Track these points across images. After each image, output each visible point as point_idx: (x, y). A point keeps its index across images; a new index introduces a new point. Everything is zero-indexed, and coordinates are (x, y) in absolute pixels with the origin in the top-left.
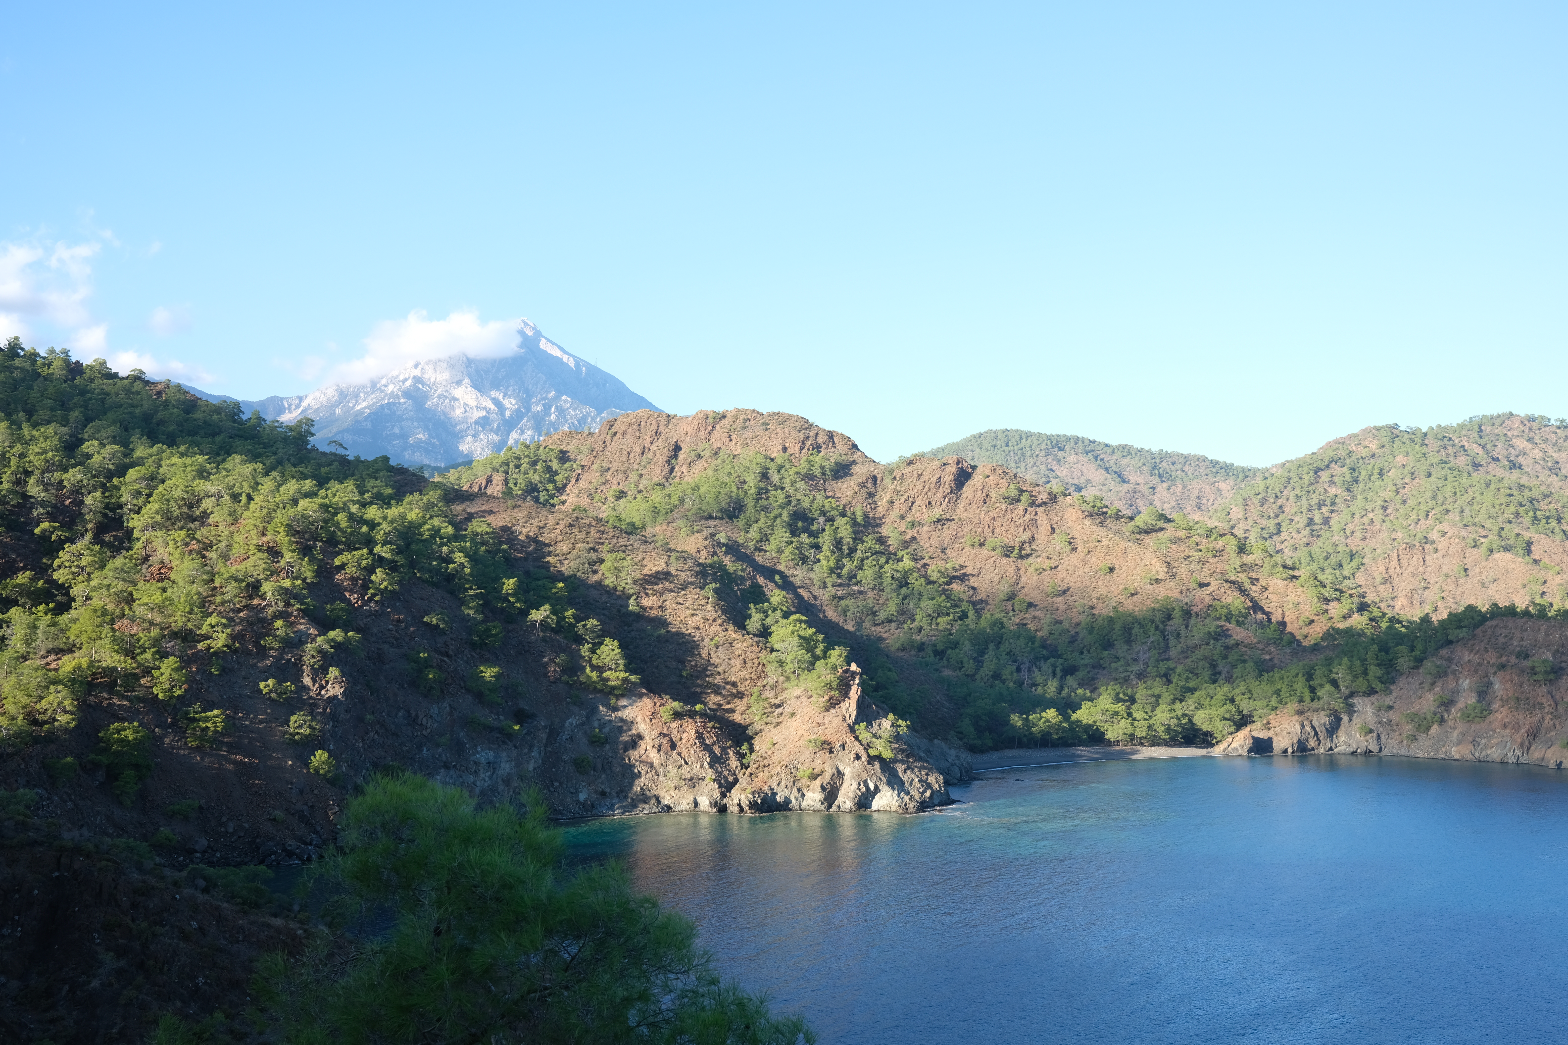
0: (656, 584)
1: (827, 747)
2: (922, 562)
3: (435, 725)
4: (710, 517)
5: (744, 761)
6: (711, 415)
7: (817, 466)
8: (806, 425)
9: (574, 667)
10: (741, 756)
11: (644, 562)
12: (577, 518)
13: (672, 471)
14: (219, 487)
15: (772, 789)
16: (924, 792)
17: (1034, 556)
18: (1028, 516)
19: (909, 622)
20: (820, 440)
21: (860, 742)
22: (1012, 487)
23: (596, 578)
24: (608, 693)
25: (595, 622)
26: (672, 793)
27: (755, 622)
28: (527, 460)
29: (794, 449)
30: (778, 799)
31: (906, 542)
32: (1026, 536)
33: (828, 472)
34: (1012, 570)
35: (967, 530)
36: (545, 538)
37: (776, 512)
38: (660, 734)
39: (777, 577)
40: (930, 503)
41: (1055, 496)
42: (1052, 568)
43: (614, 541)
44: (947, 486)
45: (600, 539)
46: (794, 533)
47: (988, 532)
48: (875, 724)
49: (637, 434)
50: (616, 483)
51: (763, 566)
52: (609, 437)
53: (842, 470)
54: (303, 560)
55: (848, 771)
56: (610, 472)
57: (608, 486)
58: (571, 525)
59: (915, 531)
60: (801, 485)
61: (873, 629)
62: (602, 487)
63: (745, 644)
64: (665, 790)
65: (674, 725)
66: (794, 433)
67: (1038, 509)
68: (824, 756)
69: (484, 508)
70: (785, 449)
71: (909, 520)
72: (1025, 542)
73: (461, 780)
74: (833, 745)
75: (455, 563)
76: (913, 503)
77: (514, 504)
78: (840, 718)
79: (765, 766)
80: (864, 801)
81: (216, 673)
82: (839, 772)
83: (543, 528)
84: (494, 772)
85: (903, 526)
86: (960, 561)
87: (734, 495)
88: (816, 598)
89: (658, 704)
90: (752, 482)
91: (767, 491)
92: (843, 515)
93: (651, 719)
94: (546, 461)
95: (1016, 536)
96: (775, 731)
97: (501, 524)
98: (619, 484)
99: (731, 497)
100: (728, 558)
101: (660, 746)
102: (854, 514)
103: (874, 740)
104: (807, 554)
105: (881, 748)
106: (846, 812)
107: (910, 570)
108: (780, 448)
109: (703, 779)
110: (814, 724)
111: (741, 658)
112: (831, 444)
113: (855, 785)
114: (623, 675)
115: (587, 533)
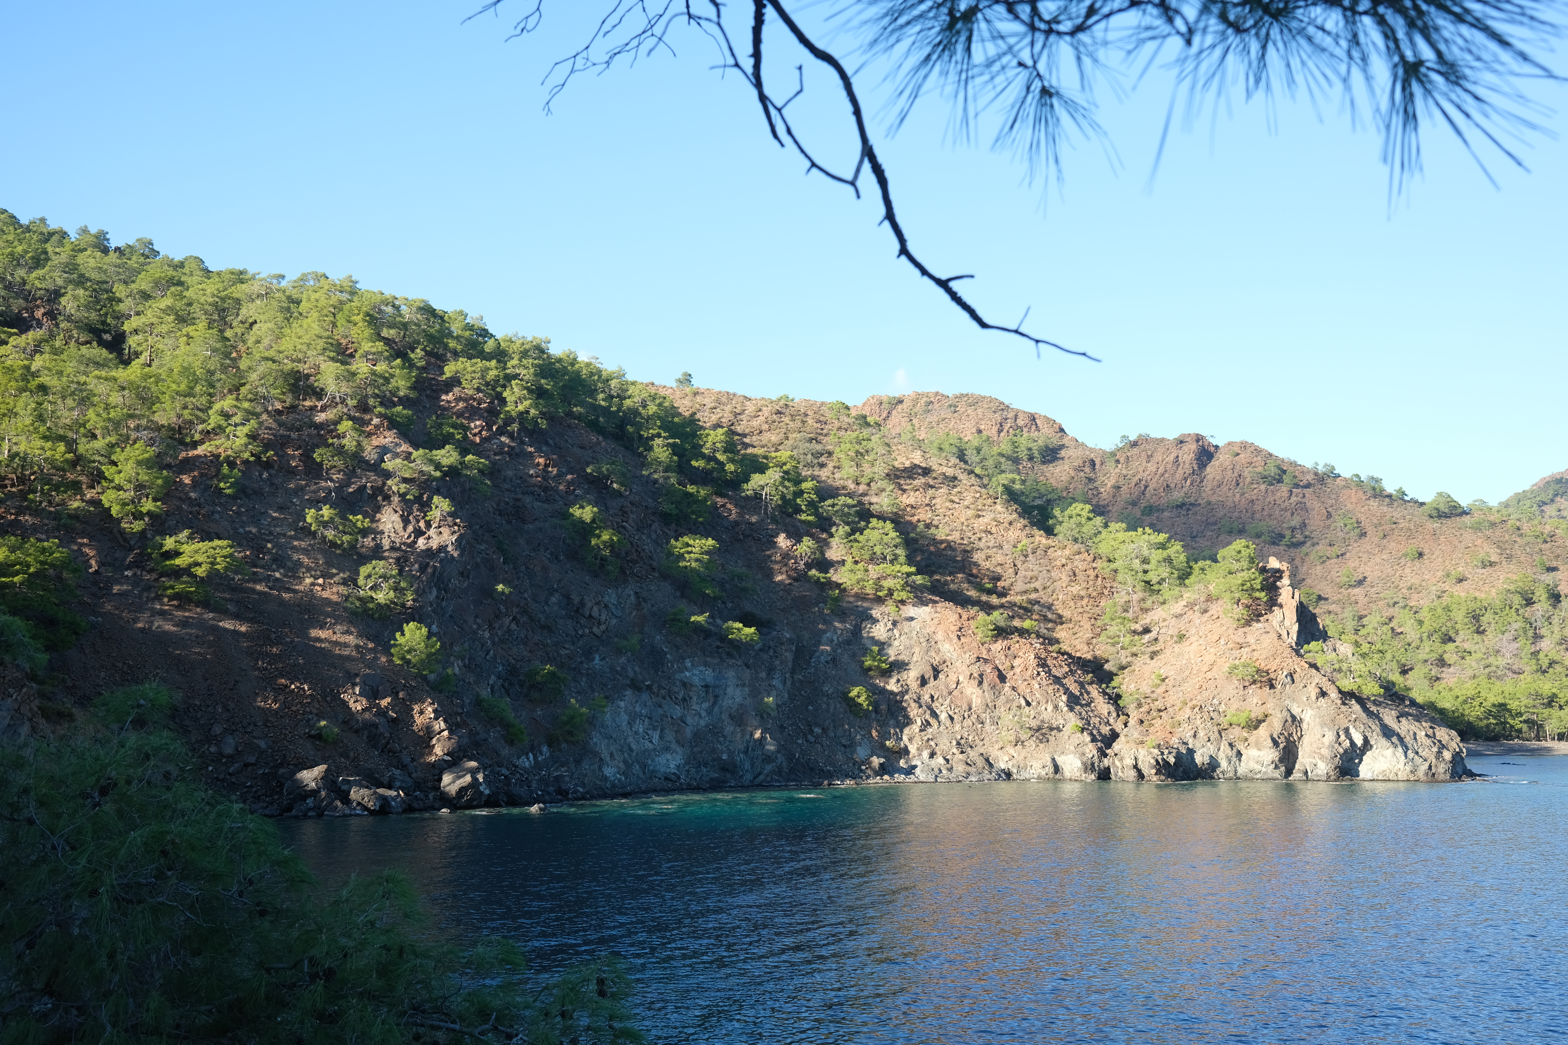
0: (914, 479)
1: (1261, 677)
3: (614, 621)
6: (885, 400)
7: (1021, 448)
8: (1001, 407)
10: (1111, 698)
11: (891, 456)
15: (1185, 743)
16: (1439, 754)
17: (1308, 544)
18: (1294, 499)
20: (1020, 422)
21: (1318, 670)
22: (1270, 465)
23: (825, 472)
26: (1012, 751)
29: (991, 431)
32: (1295, 522)
33: (1036, 454)
35: (1219, 515)
38: (978, 659)
41: (1323, 477)
42: (1337, 556)
44: (1187, 466)
45: (822, 429)
53: (1051, 454)
54: (393, 361)
55: (1308, 716)
58: (779, 413)
59: (1154, 518)
63: (1066, 552)
64: (997, 747)
65: (999, 645)
66: (990, 415)
67: (1306, 491)
68: (1261, 692)
71: (1143, 505)
72: (1295, 528)
73: (660, 711)
74: (1272, 676)
78: (1272, 636)
79: (1160, 711)
80: (1347, 763)
82: (1294, 718)
84: (715, 703)
89: (963, 617)
93: (959, 637)
95: (1283, 522)
96: (1154, 663)
101: (981, 676)
105: (1360, 680)
106: (1317, 780)
108: (974, 430)
109: (1061, 729)
110: (1230, 645)
112: (1034, 427)
113: (1330, 736)
114: (904, 571)
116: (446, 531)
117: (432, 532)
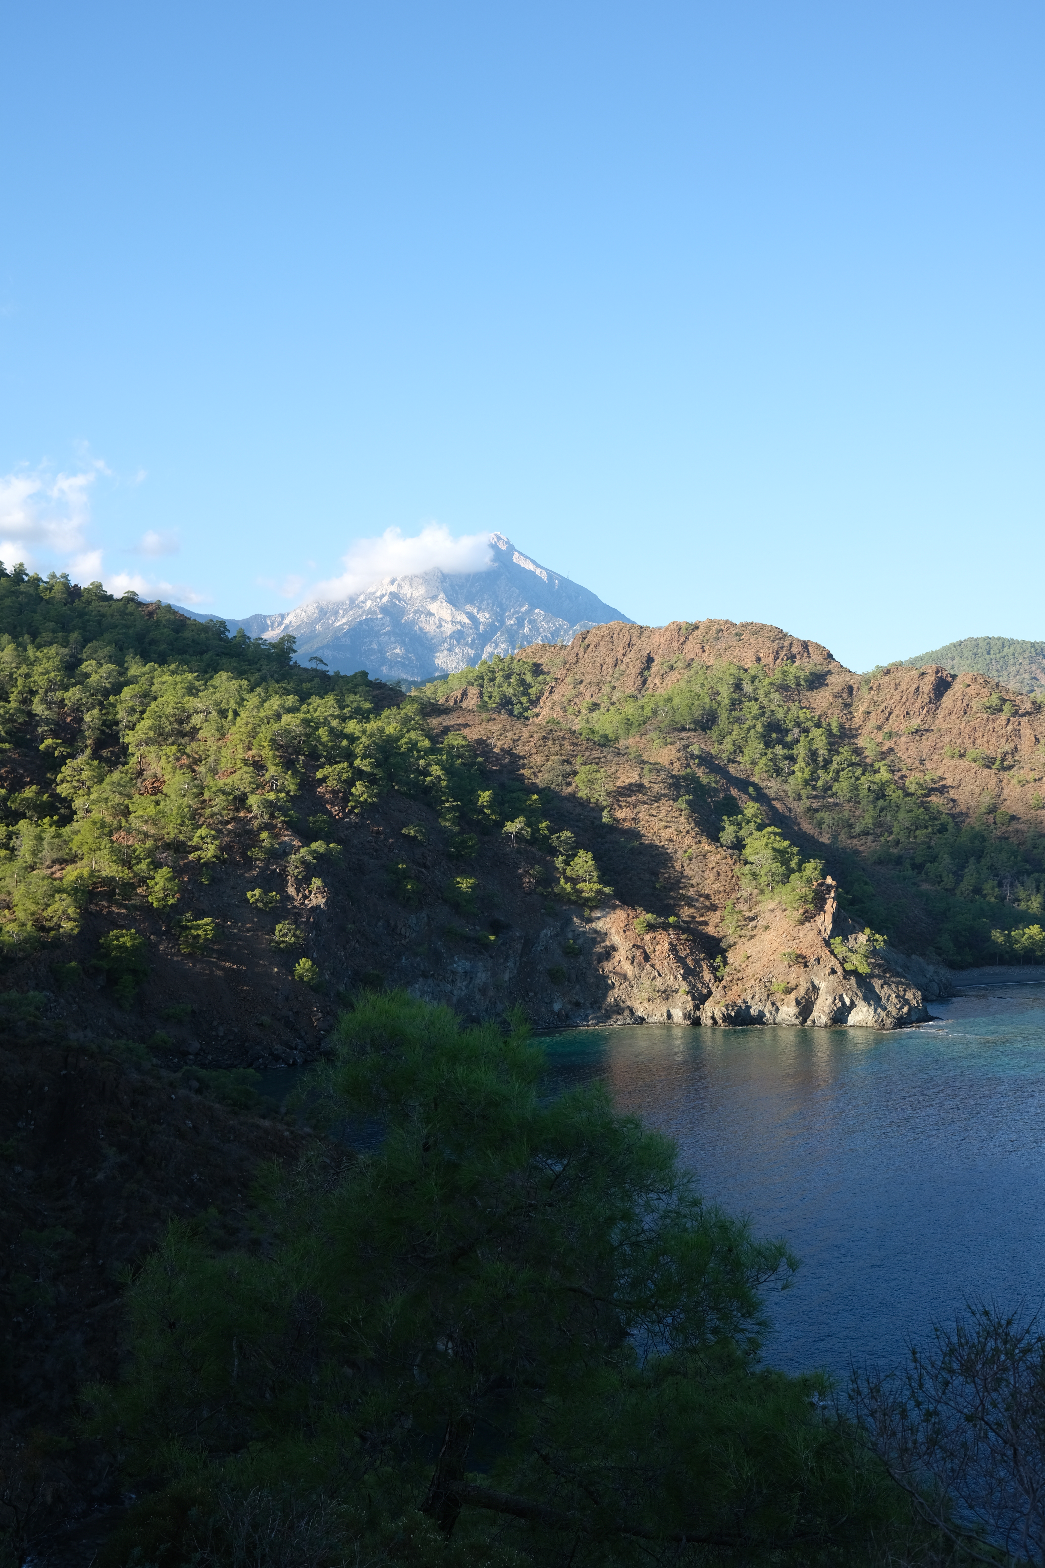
0: (629, 796)
1: (802, 960)
2: (899, 774)
3: (414, 935)
4: (683, 729)
5: (718, 974)
6: (684, 626)
7: (791, 676)
8: (780, 635)
9: (548, 878)
10: (714, 969)
11: (618, 775)
12: (551, 730)
13: (645, 682)
14: (207, 704)
15: (745, 1002)
16: (902, 1008)
17: (1017, 766)
18: (1010, 727)
19: (886, 834)
20: (794, 650)
21: (835, 956)
22: (994, 696)
23: (570, 790)
24: (582, 904)
25: (569, 834)
26: (646, 1004)
27: (728, 833)
28: (501, 673)
29: (768, 659)
30: (752, 1012)
31: (883, 753)
32: (1008, 747)
33: (802, 683)
34: (994, 781)
35: (946, 740)
36: (519, 751)
37: (749, 723)
38: (634, 946)
39: (751, 789)
40: (908, 713)
41: (1040, 706)
42: (1036, 780)
43: (588, 753)
44: (925, 696)
45: (574, 751)
46: (768, 745)
47: (968, 742)
48: (851, 938)
49: (610, 646)
50: (589, 695)
51: (737, 778)
52: (582, 650)
53: (817, 681)
54: (286, 773)
55: (823, 986)
56: (583, 685)
57: (581, 699)
58: (544, 738)
59: (893, 743)
60: (775, 696)
61: (849, 842)
62: (575, 700)
63: (719, 857)
64: (638, 1002)
65: (648, 937)
66: (768, 644)
67: (1021, 719)
68: (800, 969)
69: (459, 721)
70: (759, 660)
71: (886, 730)
72: (1007, 753)
73: (439, 989)
74: (808, 959)
75: (431, 775)
76: (890, 713)
77: (488, 717)
78: (815, 932)
79: (739, 979)
80: (840, 1016)
81: (206, 883)
82: (814, 986)
83: (517, 740)
84: (470, 982)
85: (880, 736)
86: (940, 773)
87: (707, 706)
88: (790, 810)
89: (631, 916)
90: (725, 693)
91: (741, 702)
92: (818, 725)
93: (624, 932)
94: (519, 674)
95: (998, 747)
96: (748, 944)
97: (477, 737)
98: (592, 696)
99: (704, 709)
100: (701, 770)
101: (633, 958)
102: (829, 725)
103: (850, 954)
104: (781, 765)
105: (857, 962)
106: (821, 1027)
107: (887, 781)
108: (754, 658)
109: (676, 991)
110: (788, 938)
111: (715, 870)
112: (805, 654)
113: (830, 1000)
114: (597, 886)
115: (561, 745)
116: (319, 896)
117: (312, 896)
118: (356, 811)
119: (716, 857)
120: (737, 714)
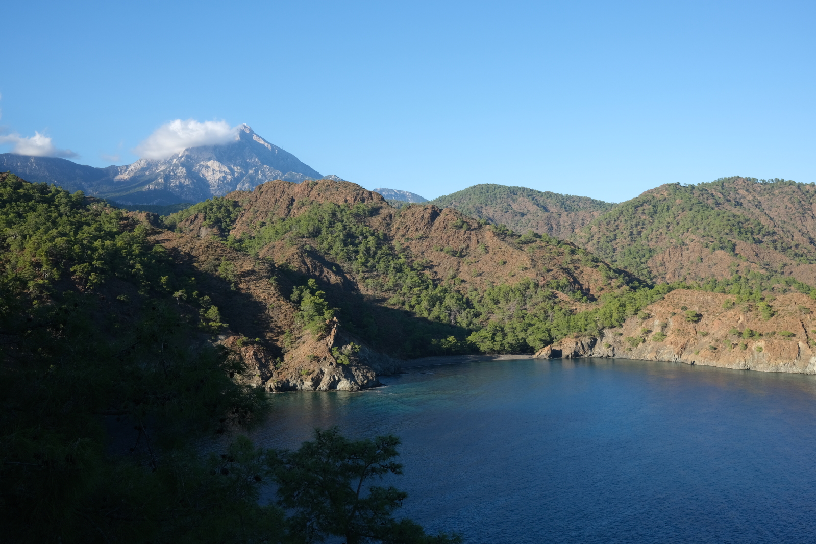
0: (247, 277)
1: (317, 359)
2: (411, 259)
4: (303, 237)
5: (277, 366)
7: (361, 210)
8: (358, 188)
9: (195, 320)
10: (275, 363)
11: (243, 266)
13: (289, 212)
14: (16, 232)
15: (287, 380)
16: (364, 380)
17: (467, 256)
18: (466, 235)
19: (399, 290)
20: (365, 196)
21: (333, 356)
22: (459, 220)
23: (217, 273)
24: (215, 333)
25: (208, 297)
27: (294, 296)
28: (216, 206)
29: (351, 201)
30: (290, 385)
31: (404, 249)
32: (464, 246)
33: (367, 213)
34: (456, 263)
35: (435, 242)
36: (194, 253)
37: (337, 234)
39: (334, 268)
40: (417, 229)
41: (481, 225)
42: (475, 262)
43: (229, 255)
44: (426, 220)
45: (222, 253)
46: (346, 245)
47: (445, 243)
48: (343, 348)
49: (273, 193)
50: (261, 218)
51: (328, 262)
52: (259, 194)
53: (375, 212)
54: (53, 269)
55: (326, 371)
56: (258, 213)
57: (257, 220)
58: (207, 247)
59: (409, 243)
60: (352, 219)
62: (254, 220)
63: (287, 307)
65: (243, 349)
66: (351, 193)
67: (472, 232)
68: (315, 363)
69: (165, 238)
70: (346, 201)
71: (406, 237)
72: (464, 248)
74: (320, 358)
75: (135, 269)
76: (409, 229)
77: (180, 236)
78: (325, 345)
80: (333, 385)
82: (321, 371)
83: (193, 248)
85: (403, 241)
86: (430, 259)
87: (316, 225)
88: (354, 278)
89: (236, 338)
90: (327, 218)
91: (334, 223)
92: (373, 235)
93: (231, 346)
94: (226, 207)
95: (459, 245)
96: (294, 351)
97: (172, 246)
98: (263, 218)
99: (315, 226)
100: (308, 258)
102: (378, 234)
103: (340, 355)
104: (351, 255)
105: (344, 360)
106: (323, 391)
107: (403, 263)
108: (344, 200)
109: (255, 375)
110: (312, 348)
111: (284, 314)
112: (370, 198)
113: (328, 378)
114: (219, 324)
115: (216, 251)
118: (91, 288)
119: (286, 307)
120: (331, 229)
